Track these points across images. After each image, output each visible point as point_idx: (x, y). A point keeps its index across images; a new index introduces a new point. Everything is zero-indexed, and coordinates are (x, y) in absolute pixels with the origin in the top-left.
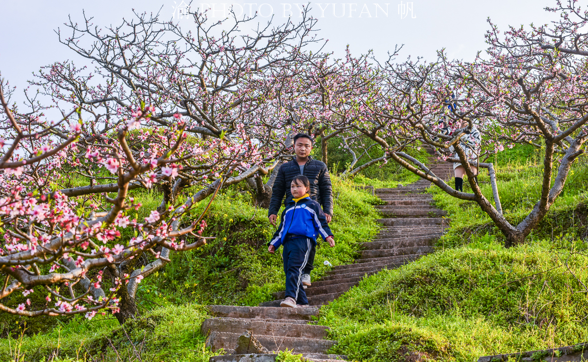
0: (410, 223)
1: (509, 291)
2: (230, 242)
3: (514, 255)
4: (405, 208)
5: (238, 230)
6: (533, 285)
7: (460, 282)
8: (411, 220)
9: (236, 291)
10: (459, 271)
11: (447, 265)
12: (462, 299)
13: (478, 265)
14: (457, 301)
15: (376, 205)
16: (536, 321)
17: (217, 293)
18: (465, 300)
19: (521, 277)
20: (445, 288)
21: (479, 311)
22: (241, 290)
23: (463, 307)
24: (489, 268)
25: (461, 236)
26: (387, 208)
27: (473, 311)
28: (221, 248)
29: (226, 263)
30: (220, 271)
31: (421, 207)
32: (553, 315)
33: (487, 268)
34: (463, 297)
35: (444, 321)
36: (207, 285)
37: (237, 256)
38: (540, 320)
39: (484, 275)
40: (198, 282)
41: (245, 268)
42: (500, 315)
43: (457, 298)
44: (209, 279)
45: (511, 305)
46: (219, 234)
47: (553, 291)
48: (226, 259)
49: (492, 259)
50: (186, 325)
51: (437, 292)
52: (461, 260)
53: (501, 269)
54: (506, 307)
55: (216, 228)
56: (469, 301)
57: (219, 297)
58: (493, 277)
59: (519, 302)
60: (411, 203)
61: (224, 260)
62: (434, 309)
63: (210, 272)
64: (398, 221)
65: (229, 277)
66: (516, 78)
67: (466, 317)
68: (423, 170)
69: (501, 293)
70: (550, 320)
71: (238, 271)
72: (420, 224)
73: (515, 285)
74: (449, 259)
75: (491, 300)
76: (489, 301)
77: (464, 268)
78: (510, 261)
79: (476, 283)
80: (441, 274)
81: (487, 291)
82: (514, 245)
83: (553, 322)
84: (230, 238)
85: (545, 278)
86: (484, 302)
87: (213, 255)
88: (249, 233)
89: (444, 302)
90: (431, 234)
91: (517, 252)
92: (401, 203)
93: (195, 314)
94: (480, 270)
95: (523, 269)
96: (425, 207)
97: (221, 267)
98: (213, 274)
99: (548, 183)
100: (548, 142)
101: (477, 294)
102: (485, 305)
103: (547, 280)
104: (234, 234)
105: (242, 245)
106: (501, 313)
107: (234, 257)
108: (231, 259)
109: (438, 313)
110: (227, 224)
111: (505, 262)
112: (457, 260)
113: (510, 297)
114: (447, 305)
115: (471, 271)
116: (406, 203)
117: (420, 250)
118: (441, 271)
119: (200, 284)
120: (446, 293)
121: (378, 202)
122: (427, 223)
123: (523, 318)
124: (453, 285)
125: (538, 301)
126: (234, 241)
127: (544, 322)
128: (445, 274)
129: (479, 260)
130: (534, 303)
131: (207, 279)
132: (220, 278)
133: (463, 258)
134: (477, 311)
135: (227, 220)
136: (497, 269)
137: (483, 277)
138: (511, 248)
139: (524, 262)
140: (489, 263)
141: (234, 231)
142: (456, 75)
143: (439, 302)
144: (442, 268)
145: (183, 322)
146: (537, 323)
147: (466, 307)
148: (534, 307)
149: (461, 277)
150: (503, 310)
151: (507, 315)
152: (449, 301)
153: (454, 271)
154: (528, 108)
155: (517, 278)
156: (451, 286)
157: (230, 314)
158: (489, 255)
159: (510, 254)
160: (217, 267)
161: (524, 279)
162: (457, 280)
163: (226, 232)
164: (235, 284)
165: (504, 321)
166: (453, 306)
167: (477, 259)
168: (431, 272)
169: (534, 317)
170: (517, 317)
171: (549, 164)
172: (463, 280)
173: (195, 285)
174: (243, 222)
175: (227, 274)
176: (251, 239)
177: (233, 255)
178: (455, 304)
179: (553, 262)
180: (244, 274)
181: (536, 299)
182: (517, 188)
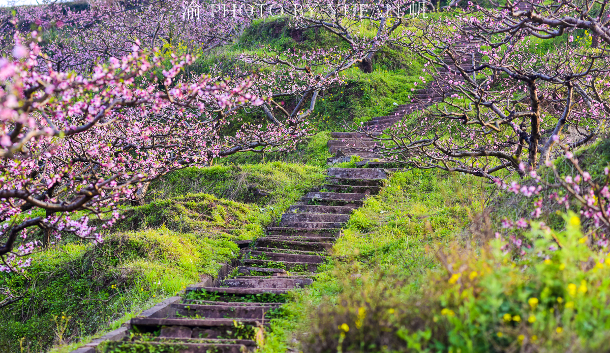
2: (346, 94)
5: (349, 88)
17: (339, 121)
22: (350, 120)
28: (341, 97)
29: (344, 105)
30: (341, 109)
36: (334, 117)
40: (330, 115)
41: (353, 109)
44: (335, 114)
48: (344, 103)
50: (321, 142)
63: (336, 110)
65: (345, 113)
71: (349, 110)
87: (337, 101)
88: (355, 89)
93: (325, 137)
97: (341, 107)
98: (338, 111)
104: (347, 90)
105: (352, 96)
107: (348, 102)
108: (346, 103)
119: (331, 117)
126: (348, 93)
132: (341, 113)
157: (341, 136)
164: (347, 117)
173: (329, 117)
175: (344, 111)
176: (356, 92)
180: (352, 112)
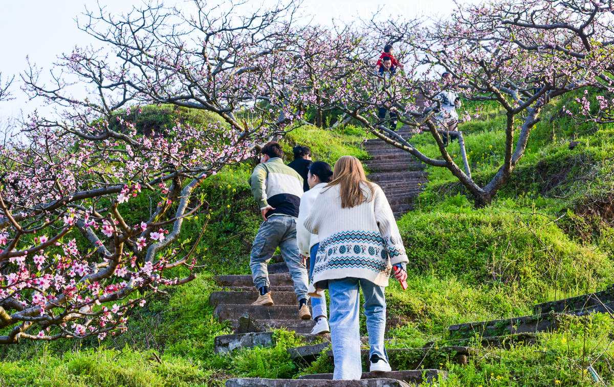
0: (394, 178)
1: (477, 251)
2: (235, 209)
3: (481, 218)
4: (389, 162)
5: (240, 198)
6: (498, 246)
7: (435, 244)
8: (394, 175)
9: (241, 254)
10: (434, 234)
11: (423, 229)
12: (437, 260)
13: (450, 228)
14: (433, 262)
15: (364, 160)
16: (502, 279)
17: (224, 256)
18: (440, 262)
19: (488, 238)
20: (422, 251)
21: (452, 271)
22: (245, 253)
23: (438, 268)
24: (460, 231)
25: (437, 193)
26: (373, 162)
27: (447, 271)
28: (227, 215)
29: (232, 228)
30: (227, 236)
31: (403, 161)
32: (517, 272)
33: (458, 230)
34: (438, 258)
35: (422, 282)
36: (216, 249)
37: (241, 222)
38: (506, 278)
39: (456, 237)
40: (208, 246)
41: (248, 233)
42: (470, 274)
43: (433, 259)
44: (217, 244)
45: (480, 265)
46: (224, 202)
47: (516, 250)
48: (232, 225)
49: (463, 222)
50: (197, 296)
51: (415, 255)
52: (436, 224)
53: (470, 231)
54: (476, 267)
55: (221, 197)
56: (443, 262)
57: (227, 260)
58: (463, 239)
59: (487, 262)
60: (394, 157)
61: (230, 225)
62: (412, 270)
63: (218, 237)
64: (382, 176)
65: (234, 241)
66: (478, 60)
67: (441, 277)
68: (400, 141)
69: (471, 253)
70: (514, 277)
71: (242, 236)
72: (402, 178)
73: (483, 246)
74: (424, 223)
75: (463, 260)
76: (460, 262)
77: (439, 231)
78: (478, 223)
79: (449, 245)
80: (418, 238)
81: (459, 253)
82: (482, 208)
83: (517, 279)
84: (234, 205)
85: (509, 239)
86: (456, 263)
87: (220, 221)
88: (251, 201)
89: (421, 264)
90: (411, 191)
91: (484, 214)
92: (386, 157)
93: (205, 285)
94: (452, 233)
95: (489, 231)
96: (406, 161)
97: (227, 232)
98: (221, 238)
99: (510, 149)
100: (509, 114)
101: (450, 255)
102: (457, 266)
103: (511, 240)
104: (238, 202)
105: (244, 212)
106: (471, 272)
108: (236, 225)
109: (416, 274)
110: (232, 193)
111: (473, 224)
112: (432, 224)
113: (479, 257)
114: (424, 266)
115: (444, 234)
116: (390, 157)
117: (401, 208)
118: (418, 235)
119: (210, 248)
120: (423, 255)
121: (366, 157)
122: (408, 177)
123: (491, 276)
124: (428, 247)
125: (503, 260)
126: (238, 208)
127: (509, 279)
128: (422, 238)
129: (451, 224)
130: (500, 262)
131: (216, 244)
132: (227, 242)
133: (438, 222)
134: (450, 271)
135: (231, 189)
136: (467, 231)
137: (455, 239)
138: (480, 210)
139: (490, 224)
140: (460, 226)
141: (238, 199)
142: (424, 60)
143: (417, 264)
144: (419, 232)
145: (194, 293)
146: (503, 280)
147: (440, 268)
148: (500, 265)
149: (436, 240)
150: (473, 269)
151: (477, 273)
152: (425, 263)
153: (430, 234)
154: (489, 86)
155: (484, 240)
156: (427, 249)
157: (235, 283)
158: (460, 218)
159: (478, 216)
160: (224, 232)
161: (490, 241)
162: (432, 243)
163: (230, 200)
164: (240, 248)
165: (474, 280)
166: (429, 267)
167: (449, 222)
168: (409, 236)
169: (500, 276)
170: (485, 275)
171: (510, 133)
172: (437, 243)
173: (206, 249)
174: (245, 191)
175: (232, 239)
176: (253, 206)
177: (238, 221)
178: (431, 265)
179: (516, 223)
180: (248, 239)
181: (502, 258)
182: (487, 141)
